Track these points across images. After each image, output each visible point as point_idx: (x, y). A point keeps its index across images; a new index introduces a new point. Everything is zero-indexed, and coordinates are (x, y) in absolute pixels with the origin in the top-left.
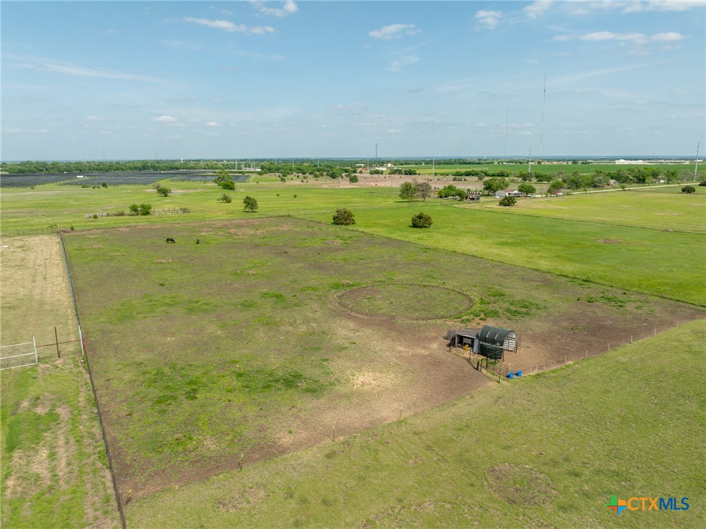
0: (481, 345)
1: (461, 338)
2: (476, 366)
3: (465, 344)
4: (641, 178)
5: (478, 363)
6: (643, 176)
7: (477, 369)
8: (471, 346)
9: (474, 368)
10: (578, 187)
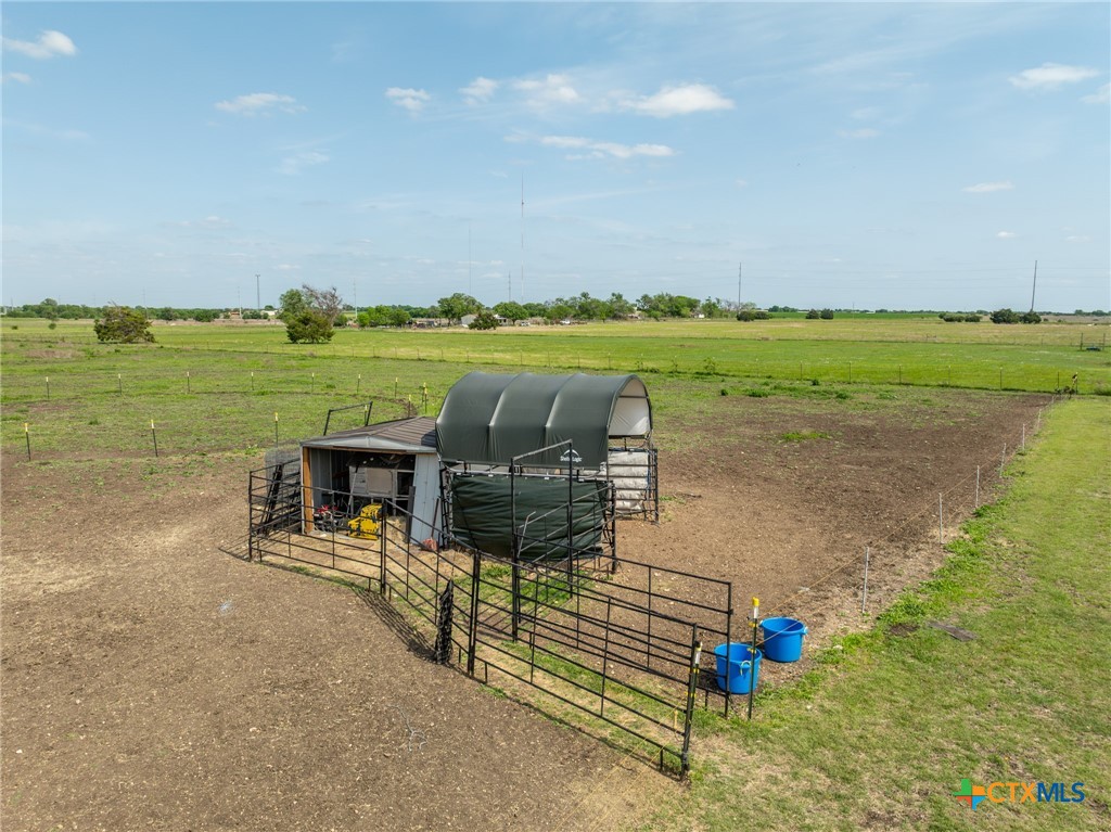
0: (460, 483)
1: (337, 464)
2: (429, 630)
3: (362, 502)
4: (675, 309)
5: (447, 602)
6: (676, 307)
7: (440, 653)
8: (399, 506)
9: (416, 647)
10: (590, 317)
